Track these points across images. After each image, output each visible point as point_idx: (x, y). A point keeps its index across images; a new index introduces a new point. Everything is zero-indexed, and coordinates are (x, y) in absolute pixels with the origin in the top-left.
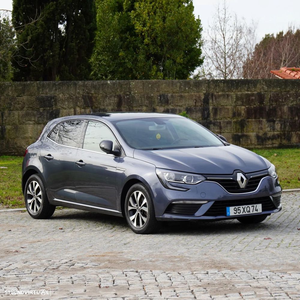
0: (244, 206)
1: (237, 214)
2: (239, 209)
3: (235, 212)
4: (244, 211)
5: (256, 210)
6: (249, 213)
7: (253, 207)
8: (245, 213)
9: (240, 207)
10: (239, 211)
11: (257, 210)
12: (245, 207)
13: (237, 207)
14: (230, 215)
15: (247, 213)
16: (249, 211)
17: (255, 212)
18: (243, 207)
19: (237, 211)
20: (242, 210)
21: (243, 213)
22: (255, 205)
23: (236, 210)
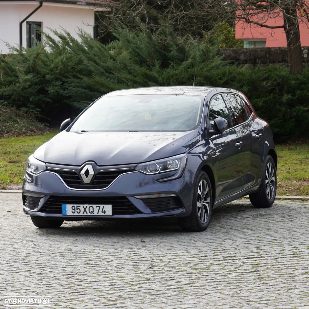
0: (85, 206)
1: (76, 214)
2: (78, 208)
3: (74, 211)
4: (85, 210)
5: (102, 212)
6: (92, 214)
7: (98, 208)
8: (87, 213)
9: (80, 206)
10: (78, 211)
11: (105, 212)
12: (87, 206)
13: (76, 205)
14: (67, 214)
15: (89, 214)
16: (92, 212)
17: (101, 214)
18: (83, 206)
19: (76, 211)
20: (82, 210)
21: (83, 213)
22: (102, 206)
23: (75, 209)
